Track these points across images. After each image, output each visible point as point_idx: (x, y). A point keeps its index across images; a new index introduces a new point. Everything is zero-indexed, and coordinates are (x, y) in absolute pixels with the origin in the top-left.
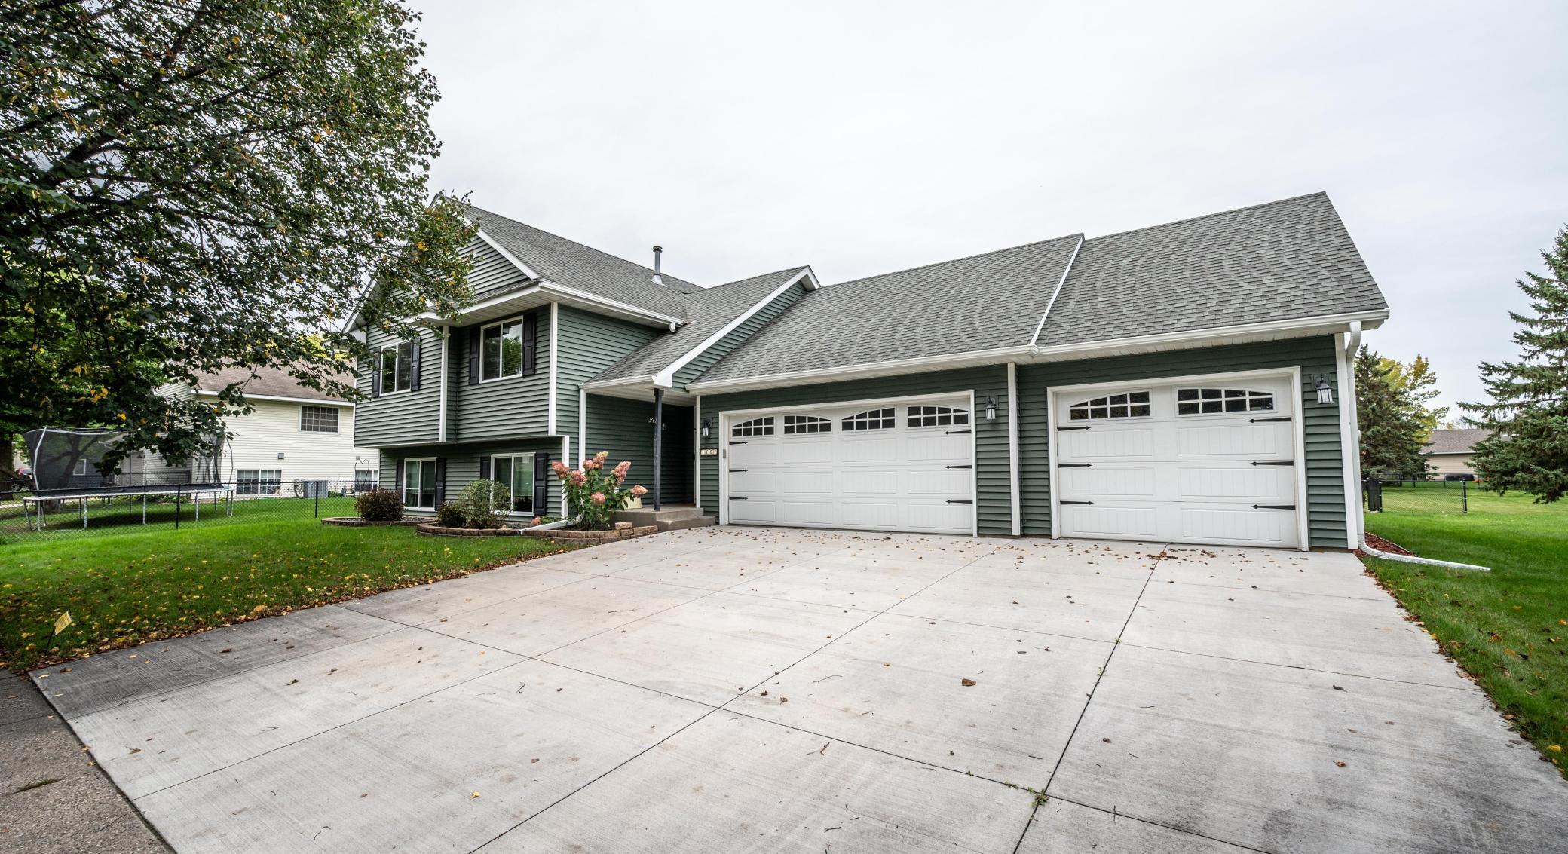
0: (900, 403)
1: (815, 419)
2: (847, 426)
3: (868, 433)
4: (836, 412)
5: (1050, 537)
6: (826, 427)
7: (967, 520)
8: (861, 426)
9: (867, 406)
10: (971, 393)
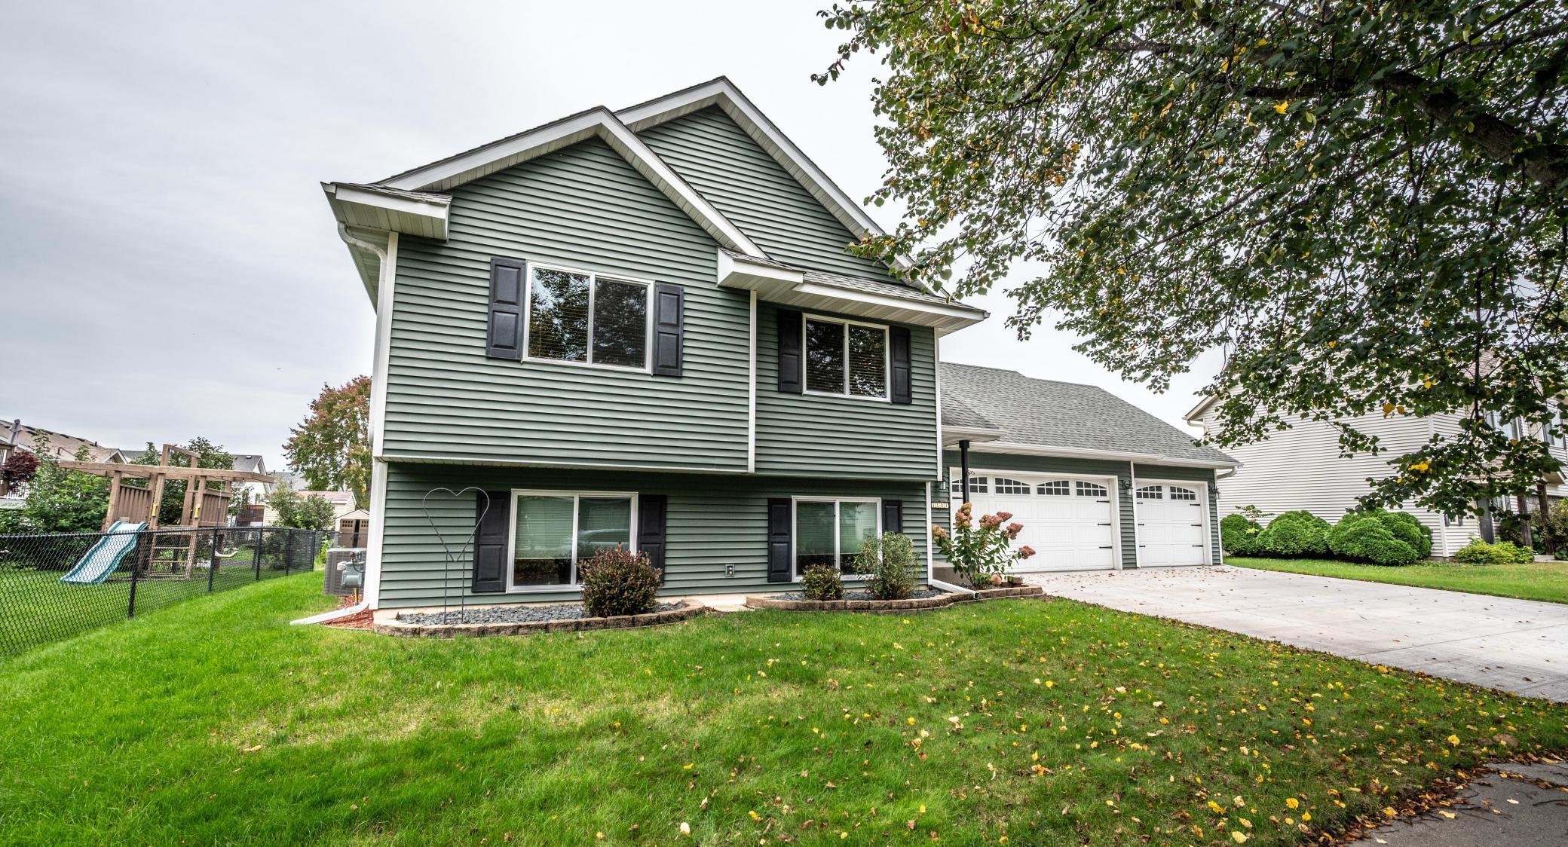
0: (1072, 477)
1: (1019, 483)
2: (1041, 491)
3: (1054, 497)
4: (1034, 479)
5: (1136, 568)
6: (1027, 491)
7: (1105, 559)
8: (1050, 492)
9: (1054, 477)
10: (1116, 477)
